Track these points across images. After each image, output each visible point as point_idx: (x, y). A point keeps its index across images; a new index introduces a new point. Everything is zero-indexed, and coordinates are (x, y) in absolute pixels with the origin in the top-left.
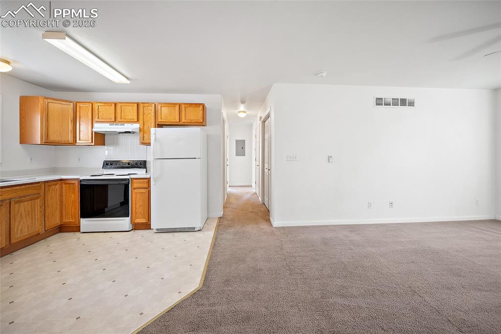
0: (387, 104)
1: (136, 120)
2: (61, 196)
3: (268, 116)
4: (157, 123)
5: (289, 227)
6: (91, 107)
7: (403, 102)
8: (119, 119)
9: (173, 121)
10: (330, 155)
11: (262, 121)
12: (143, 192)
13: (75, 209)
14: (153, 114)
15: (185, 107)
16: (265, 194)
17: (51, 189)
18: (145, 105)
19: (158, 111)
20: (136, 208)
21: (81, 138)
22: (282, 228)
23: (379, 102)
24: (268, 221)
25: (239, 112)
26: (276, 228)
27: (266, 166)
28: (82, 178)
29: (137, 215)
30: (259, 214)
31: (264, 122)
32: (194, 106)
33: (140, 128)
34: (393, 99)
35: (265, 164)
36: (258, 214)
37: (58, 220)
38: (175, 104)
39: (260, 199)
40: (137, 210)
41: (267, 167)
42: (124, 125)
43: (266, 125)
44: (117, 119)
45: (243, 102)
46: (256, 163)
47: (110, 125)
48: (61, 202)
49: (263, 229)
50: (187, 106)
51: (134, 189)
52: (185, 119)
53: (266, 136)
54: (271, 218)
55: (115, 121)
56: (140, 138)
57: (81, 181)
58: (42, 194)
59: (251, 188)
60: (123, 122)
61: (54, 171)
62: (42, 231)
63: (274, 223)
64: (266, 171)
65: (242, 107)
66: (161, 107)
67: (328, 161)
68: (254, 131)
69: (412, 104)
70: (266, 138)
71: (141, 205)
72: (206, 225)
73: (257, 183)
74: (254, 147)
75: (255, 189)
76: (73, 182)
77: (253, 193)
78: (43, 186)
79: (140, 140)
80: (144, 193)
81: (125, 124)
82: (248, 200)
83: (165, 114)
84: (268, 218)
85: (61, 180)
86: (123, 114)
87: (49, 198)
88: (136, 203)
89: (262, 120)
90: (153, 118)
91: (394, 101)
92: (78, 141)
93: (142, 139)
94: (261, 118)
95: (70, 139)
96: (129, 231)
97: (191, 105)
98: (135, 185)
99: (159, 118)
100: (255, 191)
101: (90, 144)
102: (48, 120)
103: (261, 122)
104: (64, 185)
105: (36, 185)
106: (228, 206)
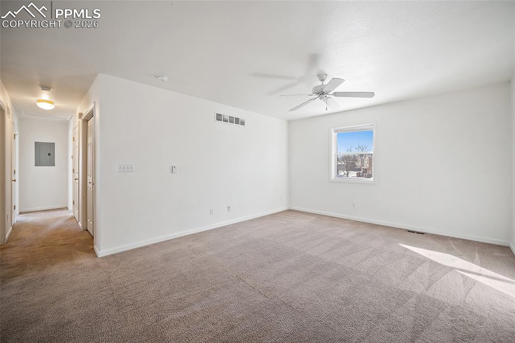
0: (226, 121)
3: (91, 115)
5: (122, 253)
7: (237, 121)
10: (174, 165)
11: (84, 120)
16: (88, 217)
22: (113, 255)
23: (219, 117)
24: (92, 251)
25: (39, 101)
26: (103, 258)
27: (90, 179)
30: (77, 245)
31: (86, 121)
34: (230, 117)
35: (88, 177)
36: (74, 244)
39: (80, 224)
41: (91, 181)
43: (89, 125)
45: (46, 87)
46: (74, 176)
49: (82, 264)
53: (90, 140)
54: (95, 247)
59: (65, 211)
63: (99, 252)
64: (90, 186)
65: (45, 95)
67: (171, 171)
68: (71, 132)
69: (243, 123)
70: (89, 142)
73: (77, 203)
74: (70, 154)
75: (73, 211)
77: (69, 217)
82: (58, 228)
84: (92, 247)
89: (83, 117)
91: (231, 118)
94: (81, 115)
100: (72, 214)
103: (81, 121)
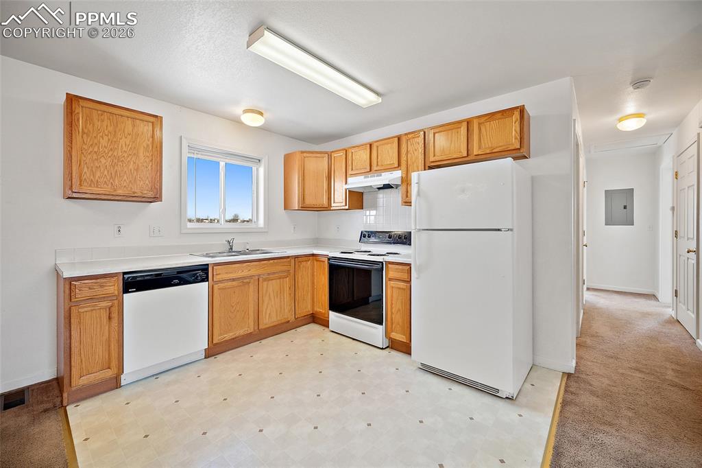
1: (396, 165)
2: (313, 275)
4: (427, 165)
6: (344, 156)
8: (374, 168)
9: (455, 156)
12: (401, 287)
13: (325, 296)
14: (421, 150)
15: (479, 124)
17: (301, 266)
18: (410, 136)
19: (429, 143)
20: (392, 313)
21: (336, 201)
25: (620, 120)
28: (331, 255)
29: (393, 326)
32: (499, 116)
33: (402, 177)
37: (309, 307)
38: (460, 122)
40: (393, 316)
42: (381, 175)
44: (372, 168)
47: (365, 178)
48: (313, 283)
50: (483, 120)
51: (390, 280)
52: (480, 148)
55: (371, 171)
56: (402, 194)
57: (329, 259)
58: (292, 271)
60: (379, 172)
61: (317, 242)
62: (292, 318)
65: (633, 105)
66: (434, 134)
71: (399, 310)
72: (528, 386)
76: (323, 259)
78: (293, 261)
79: (402, 197)
80: (402, 289)
81: (383, 174)
83: (442, 145)
85: (313, 255)
86: (379, 157)
87: (300, 278)
88: (392, 304)
90: (421, 157)
92: (333, 205)
93: (405, 196)
95: (325, 202)
96: (382, 349)
97: (491, 116)
98: (392, 274)
99: (432, 155)
101: (343, 208)
102: (304, 179)
104: (315, 263)
105: (285, 260)
106: (589, 341)
